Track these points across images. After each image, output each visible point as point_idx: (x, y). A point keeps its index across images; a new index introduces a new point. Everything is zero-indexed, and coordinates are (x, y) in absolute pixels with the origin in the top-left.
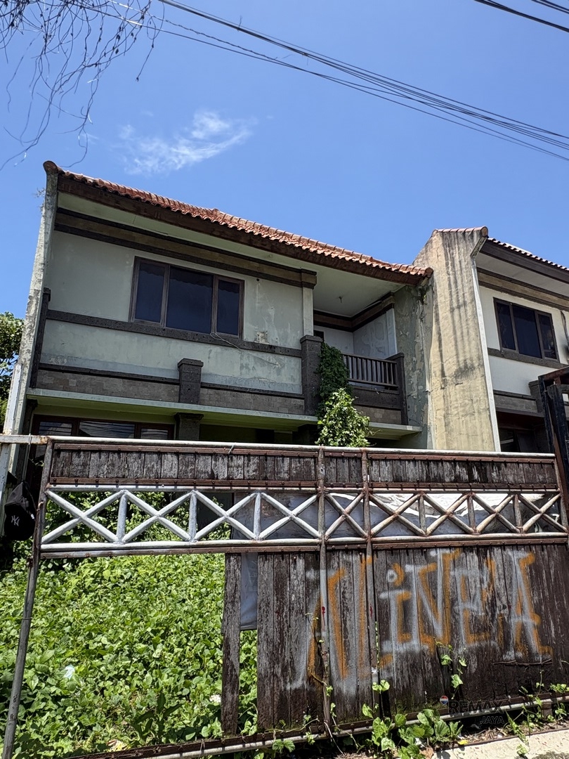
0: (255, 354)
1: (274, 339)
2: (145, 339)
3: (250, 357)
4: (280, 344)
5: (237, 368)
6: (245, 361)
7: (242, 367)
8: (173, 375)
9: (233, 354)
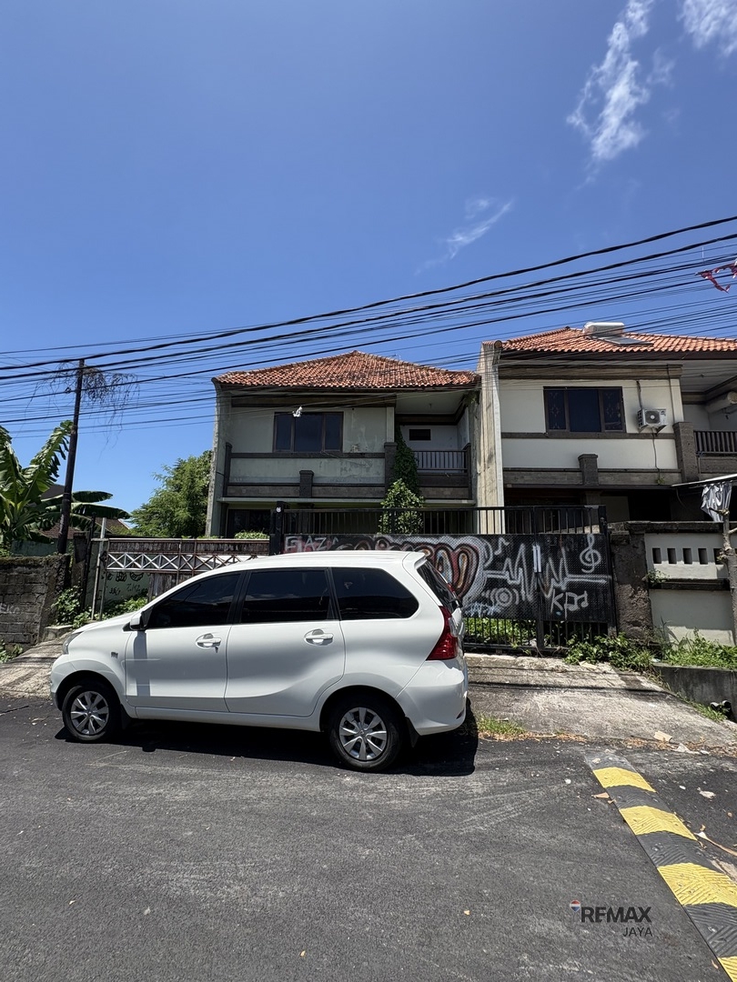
0: (351, 460)
1: (365, 448)
2: (282, 461)
3: (347, 463)
4: (369, 451)
5: (338, 471)
6: (344, 466)
7: (342, 470)
8: (297, 481)
9: (337, 462)
